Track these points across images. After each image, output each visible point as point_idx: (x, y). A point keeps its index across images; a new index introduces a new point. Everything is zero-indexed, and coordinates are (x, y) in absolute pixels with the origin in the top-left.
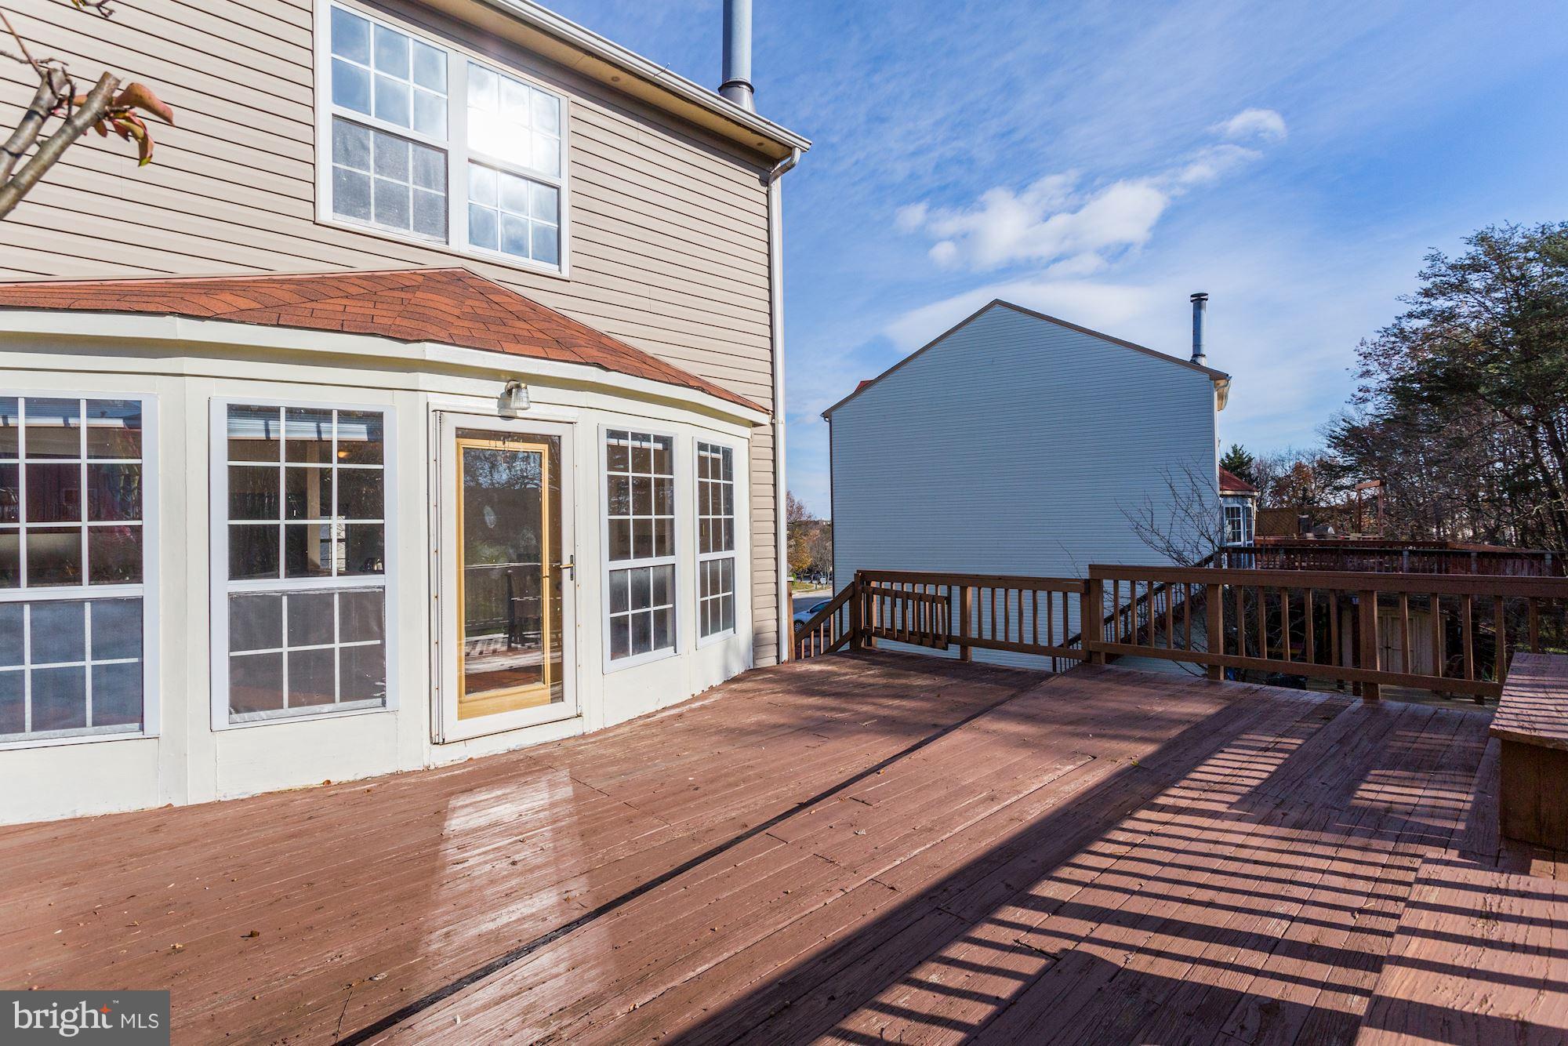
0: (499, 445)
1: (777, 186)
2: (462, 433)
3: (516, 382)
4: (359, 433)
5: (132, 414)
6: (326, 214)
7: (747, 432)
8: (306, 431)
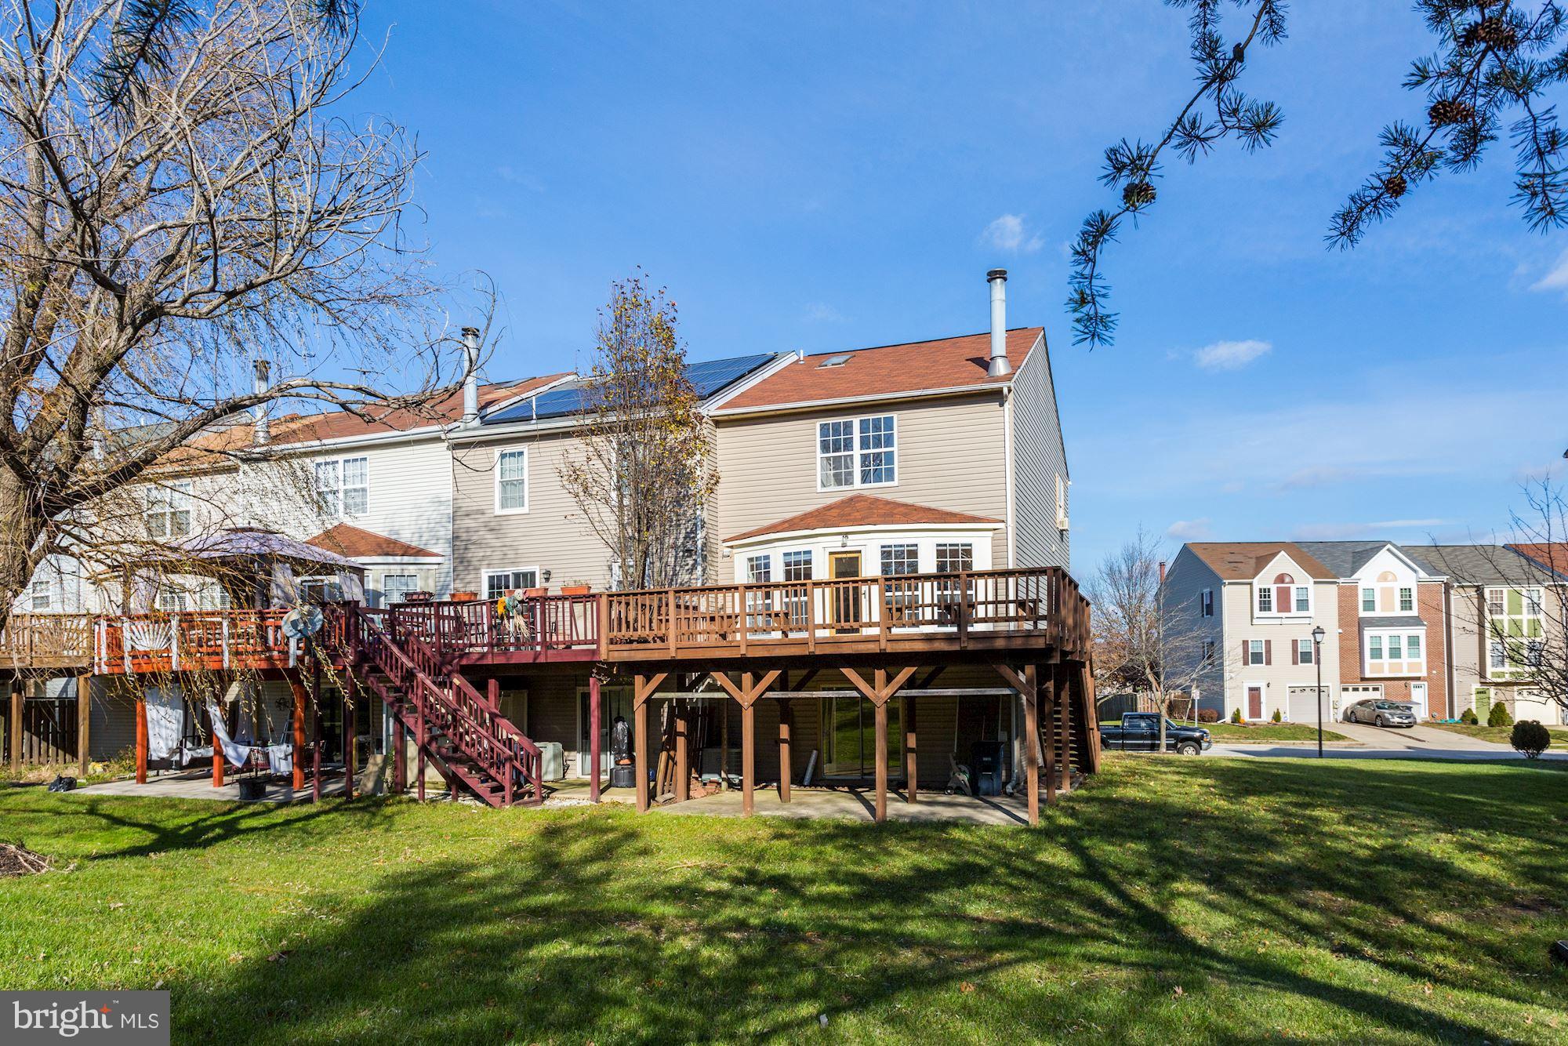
0: (844, 556)
1: (1006, 405)
2: (831, 553)
3: (846, 534)
4: (807, 557)
5: (767, 557)
6: (819, 489)
7: (990, 534)
8: (797, 558)
